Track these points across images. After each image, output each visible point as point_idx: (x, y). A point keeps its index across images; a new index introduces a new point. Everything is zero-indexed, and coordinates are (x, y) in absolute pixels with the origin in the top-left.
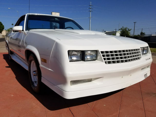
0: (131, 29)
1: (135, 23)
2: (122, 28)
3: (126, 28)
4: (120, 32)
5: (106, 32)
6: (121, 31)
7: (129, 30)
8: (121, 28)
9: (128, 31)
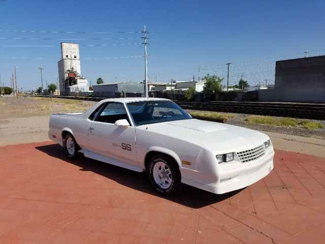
0: (223, 79)
1: (228, 64)
2: (207, 77)
3: (213, 77)
4: (205, 84)
5: (178, 82)
6: (206, 82)
7: (220, 81)
8: (205, 78)
9: (217, 82)
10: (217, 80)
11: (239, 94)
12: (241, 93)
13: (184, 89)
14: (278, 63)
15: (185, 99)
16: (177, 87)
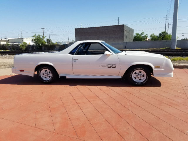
7: (44, 37)
10: (41, 37)
11: (57, 46)
12: (58, 45)
13: (14, 44)
14: (76, 29)
15: (21, 49)
16: (9, 42)
